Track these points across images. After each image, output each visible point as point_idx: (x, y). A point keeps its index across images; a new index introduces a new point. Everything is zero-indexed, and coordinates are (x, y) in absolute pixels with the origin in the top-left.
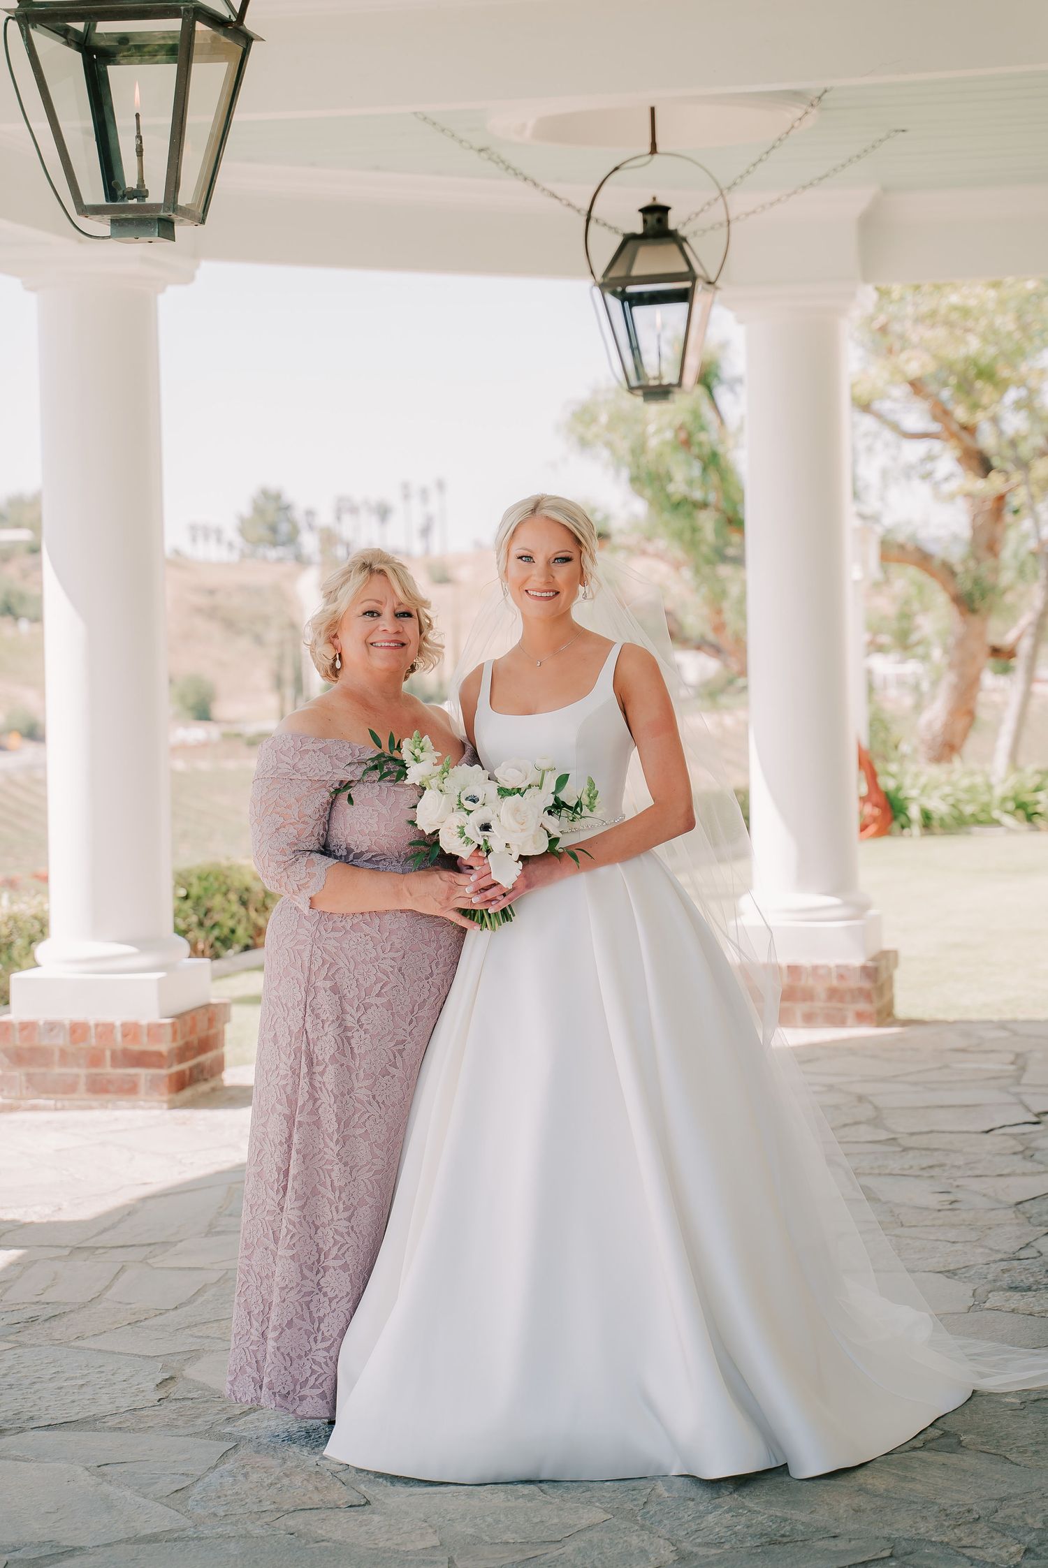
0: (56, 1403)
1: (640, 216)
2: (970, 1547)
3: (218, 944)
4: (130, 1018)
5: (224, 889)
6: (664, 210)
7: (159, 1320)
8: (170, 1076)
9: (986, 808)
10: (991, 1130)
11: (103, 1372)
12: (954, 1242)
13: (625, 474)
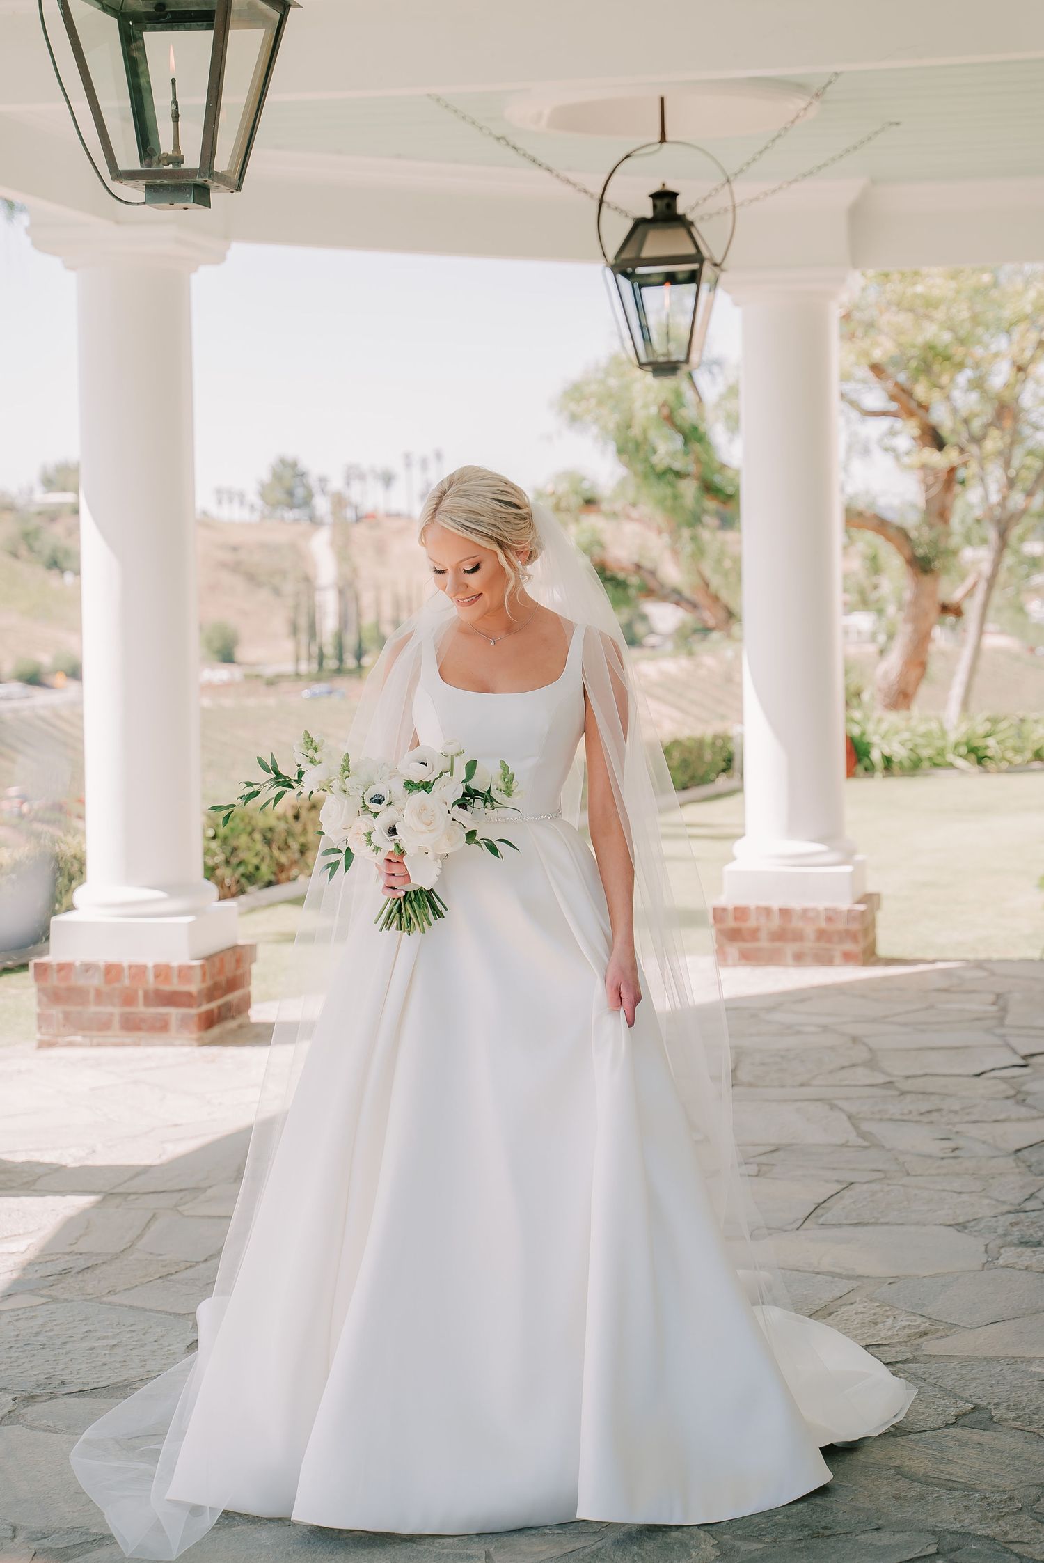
0: (88, 1365)
1: (650, 201)
2: (1016, 1542)
3: (243, 881)
4: (162, 960)
5: (249, 829)
6: (674, 195)
7: (190, 1273)
8: (200, 1015)
9: (941, 752)
10: (982, 1073)
11: (134, 1331)
12: (960, 1193)
13: (612, 448)
